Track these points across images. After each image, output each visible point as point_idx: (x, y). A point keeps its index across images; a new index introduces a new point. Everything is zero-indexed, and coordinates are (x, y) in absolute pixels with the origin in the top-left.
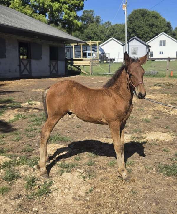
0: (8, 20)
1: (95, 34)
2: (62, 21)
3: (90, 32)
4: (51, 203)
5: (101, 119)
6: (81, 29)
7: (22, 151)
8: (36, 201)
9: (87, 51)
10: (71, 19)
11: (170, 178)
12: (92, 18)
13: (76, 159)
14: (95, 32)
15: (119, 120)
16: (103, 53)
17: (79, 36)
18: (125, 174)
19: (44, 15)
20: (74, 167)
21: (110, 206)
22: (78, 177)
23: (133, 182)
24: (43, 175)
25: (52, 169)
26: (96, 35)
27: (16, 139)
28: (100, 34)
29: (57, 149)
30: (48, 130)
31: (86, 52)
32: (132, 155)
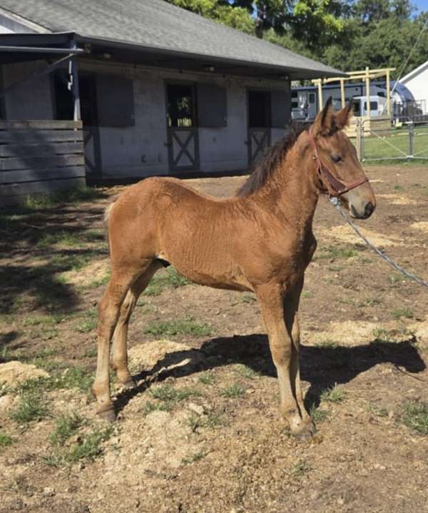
0: (138, 30)
1: (392, 47)
2: (292, 21)
3: (378, 44)
4: (94, 478)
5: (234, 277)
6: (344, 39)
7: (85, 356)
8: (61, 472)
9: (362, 98)
10: (315, 13)
11: (422, 439)
12: (384, 5)
13: (203, 381)
14: (392, 42)
15: (277, 279)
16: (409, 100)
17: (348, 58)
18: (297, 422)
19: (245, 9)
20: (185, 399)
21: (222, 495)
22: (180, 422)
23: (315, 443)
24: (102, 414)
25: (131, 401)
26: (394, 51)
27: (84, 326)
28: (408, 47)
29: (166, 354)
30: (112, 304)
31: (360, 100)
32: (355, 376)
